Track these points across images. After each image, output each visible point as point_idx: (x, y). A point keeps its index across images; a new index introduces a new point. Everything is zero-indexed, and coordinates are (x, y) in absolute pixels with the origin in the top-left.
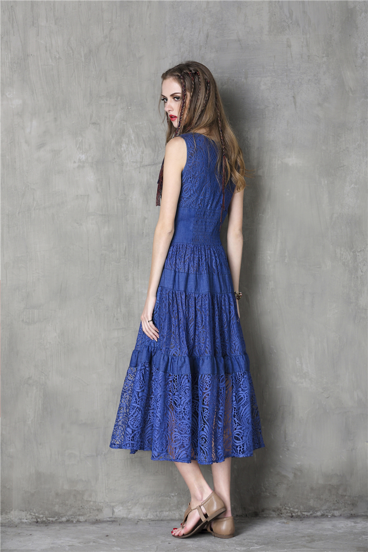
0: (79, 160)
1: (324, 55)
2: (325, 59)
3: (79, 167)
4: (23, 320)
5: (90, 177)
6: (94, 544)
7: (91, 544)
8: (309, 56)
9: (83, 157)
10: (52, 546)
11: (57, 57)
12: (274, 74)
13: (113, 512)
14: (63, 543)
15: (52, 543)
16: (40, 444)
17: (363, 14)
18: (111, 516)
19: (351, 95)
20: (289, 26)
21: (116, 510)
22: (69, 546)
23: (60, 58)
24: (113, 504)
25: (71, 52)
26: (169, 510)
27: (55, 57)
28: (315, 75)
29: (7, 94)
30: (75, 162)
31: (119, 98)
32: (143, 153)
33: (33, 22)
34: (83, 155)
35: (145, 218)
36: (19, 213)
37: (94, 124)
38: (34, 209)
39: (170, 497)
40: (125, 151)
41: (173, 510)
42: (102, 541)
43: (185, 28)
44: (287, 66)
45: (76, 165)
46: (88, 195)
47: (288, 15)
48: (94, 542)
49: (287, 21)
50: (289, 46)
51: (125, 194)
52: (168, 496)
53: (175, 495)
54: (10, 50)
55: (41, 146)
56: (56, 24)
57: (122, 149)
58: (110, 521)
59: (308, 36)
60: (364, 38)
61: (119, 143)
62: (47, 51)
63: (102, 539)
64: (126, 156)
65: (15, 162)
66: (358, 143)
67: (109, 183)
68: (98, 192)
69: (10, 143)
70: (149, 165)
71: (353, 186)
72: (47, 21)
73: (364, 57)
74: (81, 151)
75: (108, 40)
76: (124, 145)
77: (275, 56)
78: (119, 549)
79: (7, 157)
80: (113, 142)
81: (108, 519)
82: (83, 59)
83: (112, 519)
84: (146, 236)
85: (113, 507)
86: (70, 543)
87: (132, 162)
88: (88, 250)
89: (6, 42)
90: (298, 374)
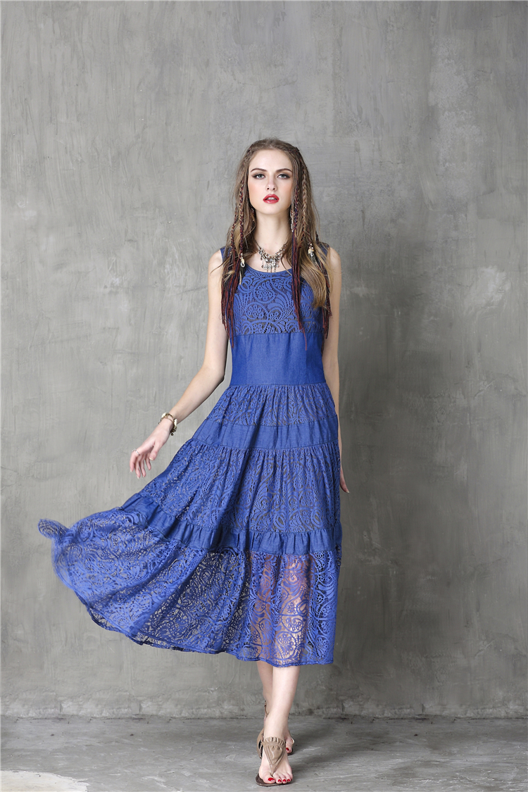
0: (112, 284)
1: (400, 161)
2: (400, 166)
3: (111, 292)
4: (33, 476)
5: (124, 305)
6: (117, 744)
7: (113, 743)
8: (381, 162)
9: (117, 281)
10: (66, 745)
11: (79, 160)
12: (339, 183)
13: (141, 708)
14: (79, 742)
15: (67, 743)
16: (54, 625)
17: (446, 113)
18: (138, 712)
19: (431, 209)
20: (357, 126)
21: (144, 706)
22: (87, 745)
23: (82, 161)
24: (140, 698)
25: (96, 154)
26: (208, 707)
27: (77, 160)
28: (388, 185)
29: (18, 204)
30: (106, 287)
31: (157, 210)
32: (186, 275)
33: (51, 118)
34: (118, 279)
35: (181, 358)
36: (31, 347)
37: (130, 241)
38: (49, 342)
39: (209, 692)
40: (168, 273)
41: (213, 707)
42: (126, 741)
43: (233, 128)
44: (355, 174)
45: (108, 290)
46: (118, 328)
47: (357, 113)
48: (117, 742)
49: (355, 120)
50: (358, 150)
51: (160, 327)
52: (206, 691)
53: (215, 690)
54: (23, 151)
55: (59, 266)
56: (78, 121)
57: (166, 271)
58: (136, 719)
59: (380, 139)
60: (447, 142)
61: (162, 264)
62: (67, 153)
63: (126, 738)
64: (169, 279)
65: (27, 285)
66: (439, 267)
67: (145, 313)
68: (130, 325)
69: (21, 263)
70: (192, 290)
71: (432, 318)
72: (67, 117)
73: (447, 164)
74: (115, 274)
75: (140, 140)
76: (167, 266)
77: (340, 162)
78: (146, 750)
79: (18, 280)
80: (155, 262)
81: (134, 716)
82: (110, 163)
83: (139, 717)
84: (181, 379)
85: (140, 702)
86: (88, 743)
87: (176, 286)
88: (112, 395)
89: (19, 141)
90: (366, 550)
